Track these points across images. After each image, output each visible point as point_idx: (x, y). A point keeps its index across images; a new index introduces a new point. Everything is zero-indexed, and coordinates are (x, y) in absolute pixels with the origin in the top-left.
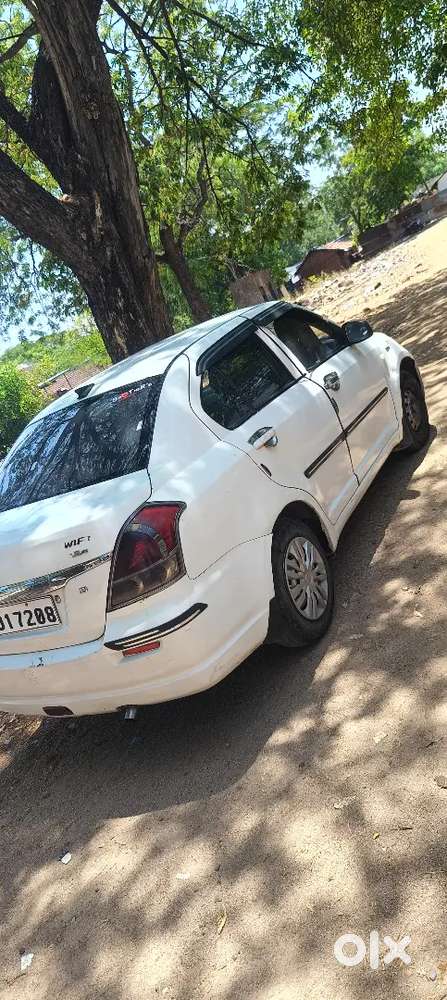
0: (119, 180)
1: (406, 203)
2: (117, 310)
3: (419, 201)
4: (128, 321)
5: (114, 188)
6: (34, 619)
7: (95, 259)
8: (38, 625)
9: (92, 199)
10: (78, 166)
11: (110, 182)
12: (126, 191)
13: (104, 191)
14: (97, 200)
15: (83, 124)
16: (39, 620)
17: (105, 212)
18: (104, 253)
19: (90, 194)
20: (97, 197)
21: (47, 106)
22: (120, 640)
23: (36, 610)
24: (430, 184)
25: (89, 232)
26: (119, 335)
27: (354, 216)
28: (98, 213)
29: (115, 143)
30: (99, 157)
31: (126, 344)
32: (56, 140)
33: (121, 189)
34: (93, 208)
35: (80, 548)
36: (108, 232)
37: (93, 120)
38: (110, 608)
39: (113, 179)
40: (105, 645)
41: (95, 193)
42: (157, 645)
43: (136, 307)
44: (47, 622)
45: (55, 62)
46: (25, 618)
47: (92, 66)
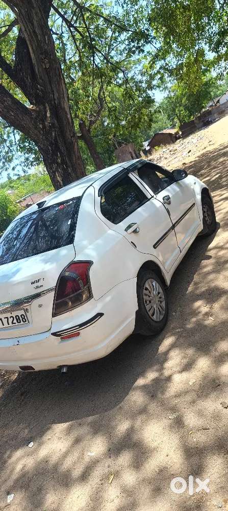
0: (59, 98)
1: (204, 110)
2: (57, 163)
3: (210, 109)
4: (63, 169)
5: (56, 102)
6: (15, 321)
7: (46, 138)
8: (17, 324)
9: (45, 108)
10: (38, 91)
11: (55, 100)
12: (62, 104)
13: (51, 103)
14: (48, 108)
15: (41, 70)
16: (18, 322)
17: (51, 113)
18: (51, 134)
19: (44, 105)
21: (23, 61)
22: (59, 332)
23: (16, 316)
24: (216, 101)
25: (43, 124)
26: (59, 176)
27: (177, 116)
28: (48, 115)
29: (57, 79)
30: (49, 87)
31: (62, 180)
32: (27, 78)
33: (60, 102)
34: (46, 113)
35: (39, 284)
36: (53, 124)
37: (46, 68)
38: (54, 315)
39: (56, 98)
40: (52, 334)
41: (47, 105)
42: (78, 334)
43: (67, 162)
44: (22, 323)
45: (27, 39)
46: (10, 320)
47: (46, 41)
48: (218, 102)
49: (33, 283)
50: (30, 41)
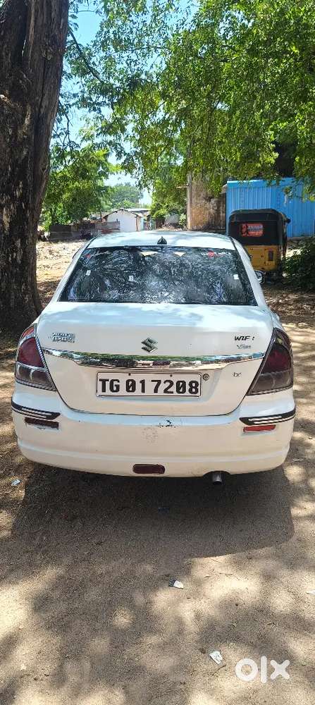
0: (48, 109)
1: (85, 219)
2: (13, 196)
3: (92, 222)
4: (19, 208)
5: (42, 111)
6: (174, 389)
7: (12, 152)
8: (176, 394)
9: (25, 110)
10: (21, 82)
11: (41, 106)
12: (49, 117)
13: (35, 109)
14: (29, 113)
15: (36, 56)
16: (178, 391)
17: (32, 123)
18: (21, 151)
19: (24, 106)
20: (29, 110)
21: (10, 28)
23: (178, 383)
24: (104, 214)
25: (15, 130)
26: (6, 215)
28: (27, 122)
29: (54, 82)
30: (40, 86)
31: (10, 223)
32: (7, 54)
33: (46, 115)
34: (24, 116)
35: (246, 343)
36: (29, 138)
37: (46, 58)
38: (250, 392)
39: (43, 105)
40: (240, 419)
41: (29, 108)
42: (272, 428)
43: (28, 201)
44: (187, 393)
45: (33, 5)
46: (163, 387)
47: (60, 24)
48: (106, 217)
49: (237, 339)
50: (36, 11)
